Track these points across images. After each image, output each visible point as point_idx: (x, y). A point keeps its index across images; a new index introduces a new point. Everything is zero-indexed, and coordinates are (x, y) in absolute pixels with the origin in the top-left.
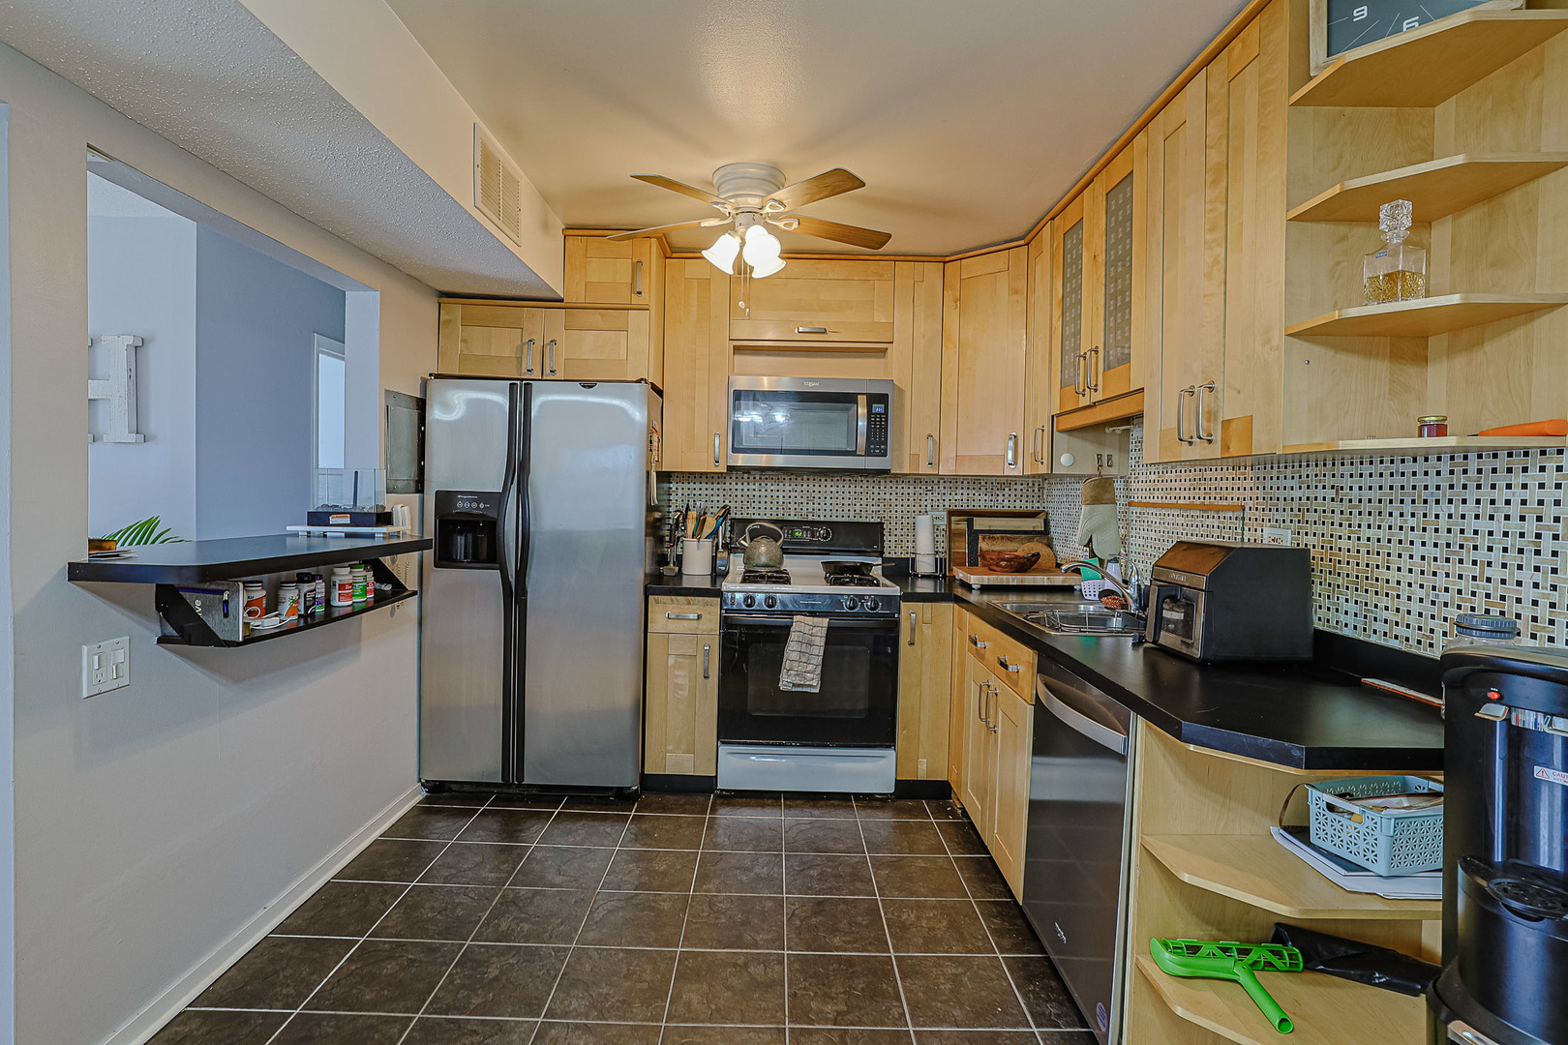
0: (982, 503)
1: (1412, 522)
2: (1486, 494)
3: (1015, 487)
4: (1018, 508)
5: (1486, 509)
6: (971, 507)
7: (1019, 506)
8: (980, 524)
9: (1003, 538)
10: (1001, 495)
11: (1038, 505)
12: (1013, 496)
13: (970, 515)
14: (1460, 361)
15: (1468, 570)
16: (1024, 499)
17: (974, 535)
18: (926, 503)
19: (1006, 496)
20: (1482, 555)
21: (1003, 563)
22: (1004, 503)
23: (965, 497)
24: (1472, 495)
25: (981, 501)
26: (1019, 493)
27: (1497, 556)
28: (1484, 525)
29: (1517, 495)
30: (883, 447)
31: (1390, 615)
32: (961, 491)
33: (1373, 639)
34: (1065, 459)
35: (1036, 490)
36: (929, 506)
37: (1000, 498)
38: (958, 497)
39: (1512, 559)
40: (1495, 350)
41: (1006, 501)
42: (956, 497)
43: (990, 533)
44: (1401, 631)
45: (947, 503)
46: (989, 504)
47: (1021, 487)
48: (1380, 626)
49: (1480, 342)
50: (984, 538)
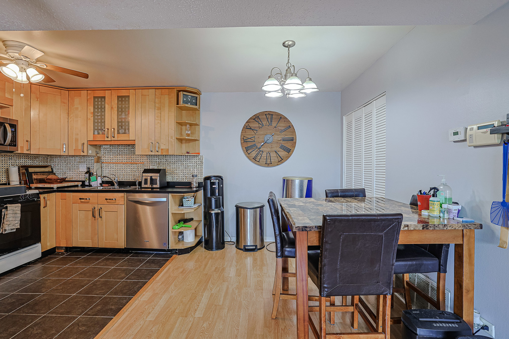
0: (29, 163)
1: (180, 164)
2: (190, 161)
3: (40, 158)
4: (41, 165)
5: (190, 162)
6: (26, 165)
7: (41, 164)
8: (31, 170)
9: (40, 174)
10: (35, 161)
11: (47, 164)
12: (39, 161)
13: (26, 168)
14: (187, 144)
15: (188, 170)
16: (42, 162)
17: (30, 174)
18: (9, 163)
19: (37, 161)
20: (190, 168)
21: (58, 181)
22: (36, 163)
23: (24, 161)
24: (188, 161)
25: (29, 162)
26: (41, 160)
27: (192, 168)
28: (190, 164)
29: (194, 161)
30: (14, 143)
31: (177, 177)
32: (22, 159)
33: (174, 181)
34: (90, 152)
35: (46, 159)
36: (11, 164)
37: (35, 162)
38: (21, 161)
39: (194, 168)
40: (191, 144)
41: (37, 162)
42: (20, 161)
43: (36, 173)
44: (179, 179)
45: (17, 163)
46: (32, 163)
47: (41, 158)
48: (175, 179)
49: (190, 142)
50: (34, 175)
